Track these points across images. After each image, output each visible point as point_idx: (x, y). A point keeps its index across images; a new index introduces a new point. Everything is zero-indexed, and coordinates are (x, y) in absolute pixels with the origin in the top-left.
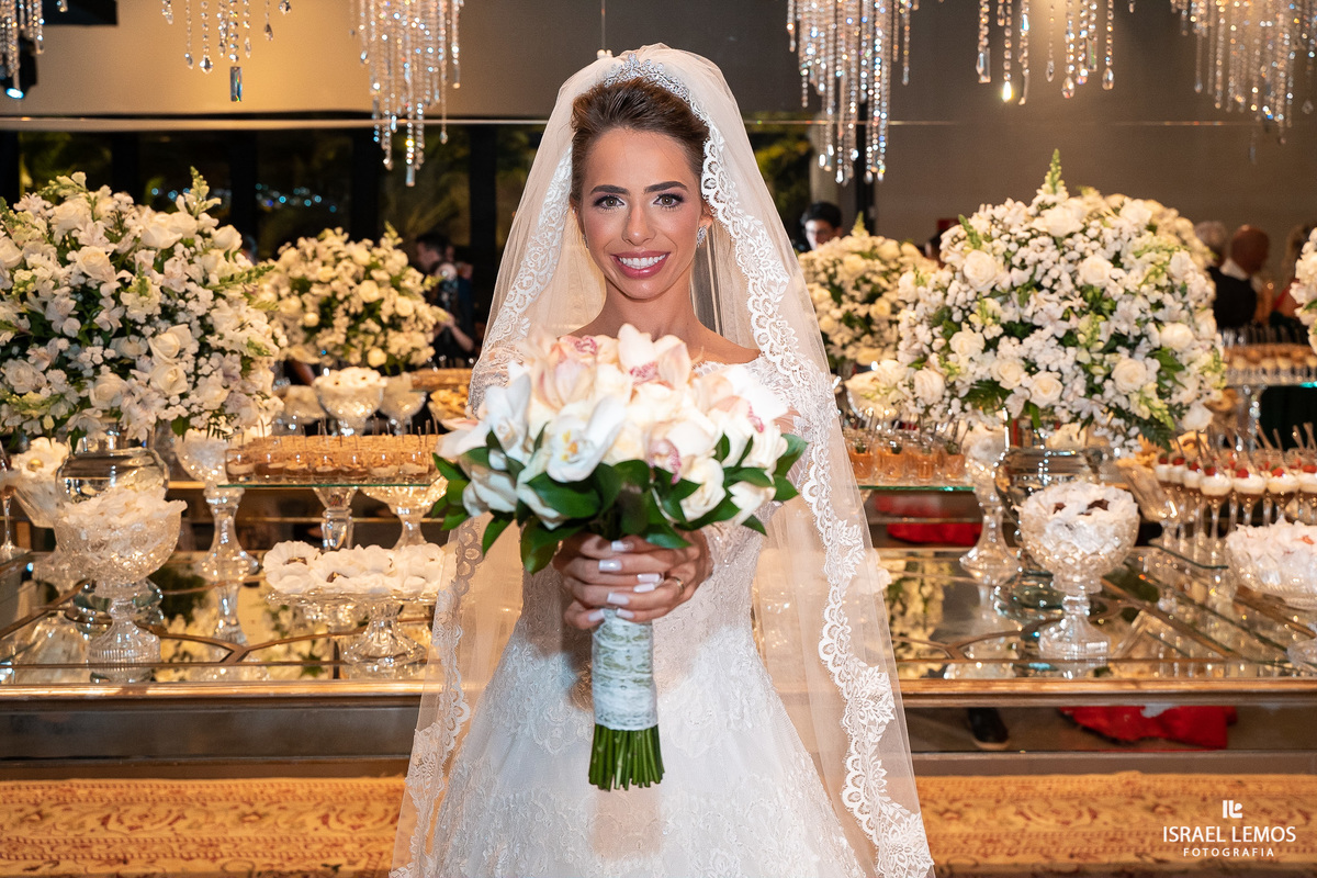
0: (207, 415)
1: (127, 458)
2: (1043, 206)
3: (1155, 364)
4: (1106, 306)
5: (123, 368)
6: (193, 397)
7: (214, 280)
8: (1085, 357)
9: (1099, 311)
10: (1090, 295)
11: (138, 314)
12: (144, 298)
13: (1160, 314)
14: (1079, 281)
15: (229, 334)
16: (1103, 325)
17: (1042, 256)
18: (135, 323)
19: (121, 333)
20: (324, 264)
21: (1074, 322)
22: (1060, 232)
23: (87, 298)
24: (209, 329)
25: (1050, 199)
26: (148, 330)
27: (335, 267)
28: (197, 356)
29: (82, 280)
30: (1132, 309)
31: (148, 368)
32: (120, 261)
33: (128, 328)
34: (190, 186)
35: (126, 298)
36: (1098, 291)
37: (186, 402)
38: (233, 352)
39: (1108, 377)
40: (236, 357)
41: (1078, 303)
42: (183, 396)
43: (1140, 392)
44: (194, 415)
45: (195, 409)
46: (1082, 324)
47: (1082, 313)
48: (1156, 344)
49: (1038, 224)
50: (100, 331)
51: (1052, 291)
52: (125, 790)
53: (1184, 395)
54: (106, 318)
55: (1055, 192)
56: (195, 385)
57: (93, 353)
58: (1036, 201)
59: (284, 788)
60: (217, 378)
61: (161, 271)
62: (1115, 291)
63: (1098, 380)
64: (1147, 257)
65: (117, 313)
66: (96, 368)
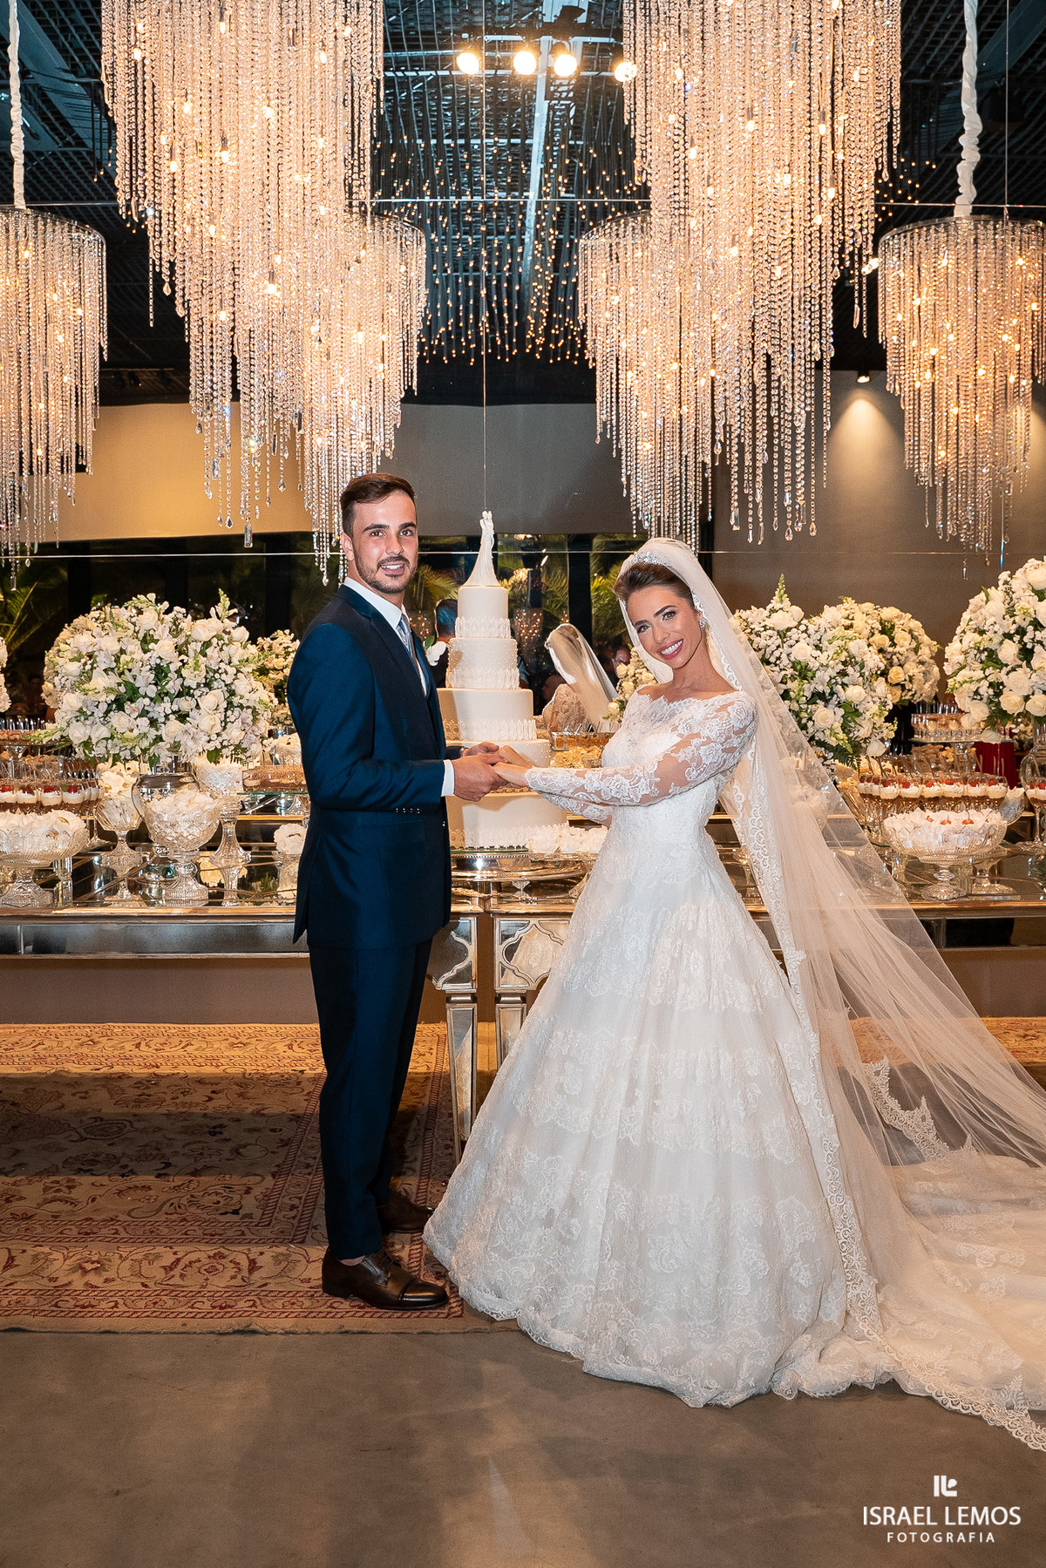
0: (232, 748)
1: (182, 777)
2: (773, 611)
3: (841, 712)
4: (810, 674)
5: (182, 717)
6: (224, 736)
7: (235, 661)
8: (795, 707)
9: (804, 678)
10: (798, 667)
11: (191, 682)
12: (196, 672)
13: (845, 680)
14: (792, 659)
15: (247, 696)
16: (806, 686)
17: (769, 642)
18: (189, 688)
19: (180, 695)
20: (277, 656)
21: (790, 685)
22: (782, 627)
23: (160, 672)
24: (232, 693)
25: (778, 606)
26: (197, 693)
27: (285, 658)
28: (226, 710)
29: (158, 661)
30: (823, 676)
31: (197, 717)
32: (180, 650)
33: (185, 692)
34: (218, 601)
35: (184, 672)
36: (803, 664)
37: (220, 739)
38: (248, 707)
39: (810, 719)
40: (250, 711)
41: (790, 672)
42: (218, 735)
43: (831, 729)
44: (224, 747)
45: (225, 743)
46: (793, 686)
47: (793, 678)
48: (843, 699)
49: (769, 623)
50: (167, 694)
51: (776, 665)
52: (147, 1029)
53: (863, 732)
54: (173, 685)
55: (782, 601)
56: (224, 728)
57: (166, 706)
58: (769, 607)
59: (258, 1029)
60: (238, 723)
61: (205, 655)
62: (814, 665)
63: (804, 721)
64: (836, 643)
65: (179, 681)
66: (166, 716)
